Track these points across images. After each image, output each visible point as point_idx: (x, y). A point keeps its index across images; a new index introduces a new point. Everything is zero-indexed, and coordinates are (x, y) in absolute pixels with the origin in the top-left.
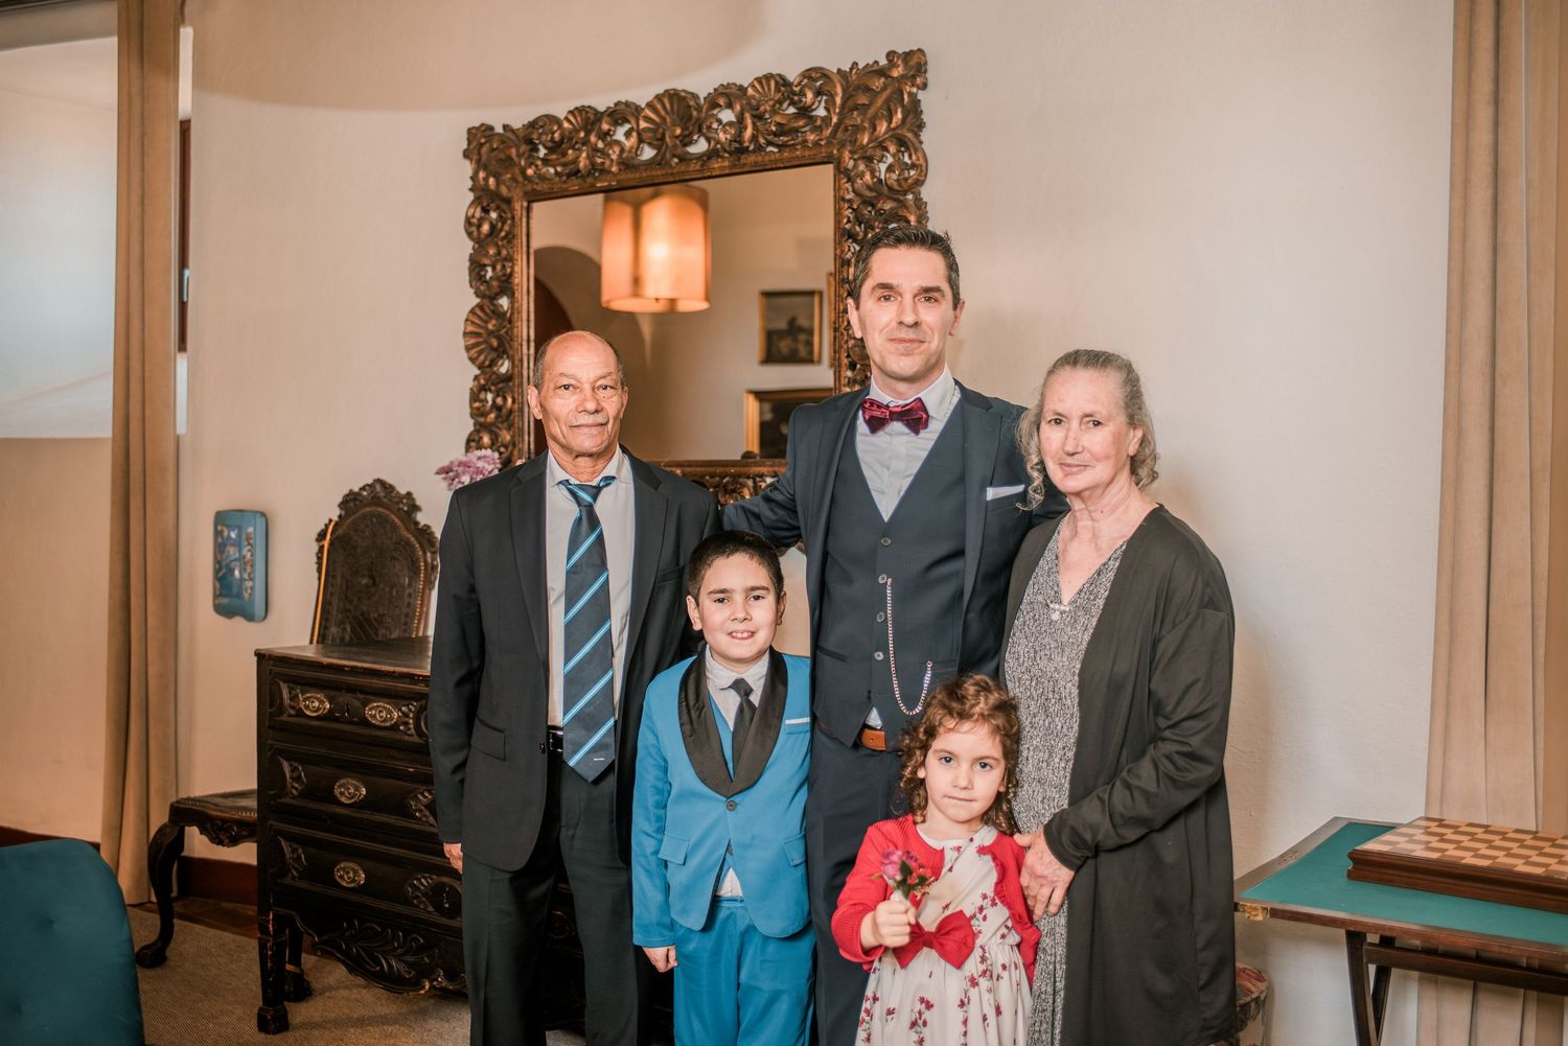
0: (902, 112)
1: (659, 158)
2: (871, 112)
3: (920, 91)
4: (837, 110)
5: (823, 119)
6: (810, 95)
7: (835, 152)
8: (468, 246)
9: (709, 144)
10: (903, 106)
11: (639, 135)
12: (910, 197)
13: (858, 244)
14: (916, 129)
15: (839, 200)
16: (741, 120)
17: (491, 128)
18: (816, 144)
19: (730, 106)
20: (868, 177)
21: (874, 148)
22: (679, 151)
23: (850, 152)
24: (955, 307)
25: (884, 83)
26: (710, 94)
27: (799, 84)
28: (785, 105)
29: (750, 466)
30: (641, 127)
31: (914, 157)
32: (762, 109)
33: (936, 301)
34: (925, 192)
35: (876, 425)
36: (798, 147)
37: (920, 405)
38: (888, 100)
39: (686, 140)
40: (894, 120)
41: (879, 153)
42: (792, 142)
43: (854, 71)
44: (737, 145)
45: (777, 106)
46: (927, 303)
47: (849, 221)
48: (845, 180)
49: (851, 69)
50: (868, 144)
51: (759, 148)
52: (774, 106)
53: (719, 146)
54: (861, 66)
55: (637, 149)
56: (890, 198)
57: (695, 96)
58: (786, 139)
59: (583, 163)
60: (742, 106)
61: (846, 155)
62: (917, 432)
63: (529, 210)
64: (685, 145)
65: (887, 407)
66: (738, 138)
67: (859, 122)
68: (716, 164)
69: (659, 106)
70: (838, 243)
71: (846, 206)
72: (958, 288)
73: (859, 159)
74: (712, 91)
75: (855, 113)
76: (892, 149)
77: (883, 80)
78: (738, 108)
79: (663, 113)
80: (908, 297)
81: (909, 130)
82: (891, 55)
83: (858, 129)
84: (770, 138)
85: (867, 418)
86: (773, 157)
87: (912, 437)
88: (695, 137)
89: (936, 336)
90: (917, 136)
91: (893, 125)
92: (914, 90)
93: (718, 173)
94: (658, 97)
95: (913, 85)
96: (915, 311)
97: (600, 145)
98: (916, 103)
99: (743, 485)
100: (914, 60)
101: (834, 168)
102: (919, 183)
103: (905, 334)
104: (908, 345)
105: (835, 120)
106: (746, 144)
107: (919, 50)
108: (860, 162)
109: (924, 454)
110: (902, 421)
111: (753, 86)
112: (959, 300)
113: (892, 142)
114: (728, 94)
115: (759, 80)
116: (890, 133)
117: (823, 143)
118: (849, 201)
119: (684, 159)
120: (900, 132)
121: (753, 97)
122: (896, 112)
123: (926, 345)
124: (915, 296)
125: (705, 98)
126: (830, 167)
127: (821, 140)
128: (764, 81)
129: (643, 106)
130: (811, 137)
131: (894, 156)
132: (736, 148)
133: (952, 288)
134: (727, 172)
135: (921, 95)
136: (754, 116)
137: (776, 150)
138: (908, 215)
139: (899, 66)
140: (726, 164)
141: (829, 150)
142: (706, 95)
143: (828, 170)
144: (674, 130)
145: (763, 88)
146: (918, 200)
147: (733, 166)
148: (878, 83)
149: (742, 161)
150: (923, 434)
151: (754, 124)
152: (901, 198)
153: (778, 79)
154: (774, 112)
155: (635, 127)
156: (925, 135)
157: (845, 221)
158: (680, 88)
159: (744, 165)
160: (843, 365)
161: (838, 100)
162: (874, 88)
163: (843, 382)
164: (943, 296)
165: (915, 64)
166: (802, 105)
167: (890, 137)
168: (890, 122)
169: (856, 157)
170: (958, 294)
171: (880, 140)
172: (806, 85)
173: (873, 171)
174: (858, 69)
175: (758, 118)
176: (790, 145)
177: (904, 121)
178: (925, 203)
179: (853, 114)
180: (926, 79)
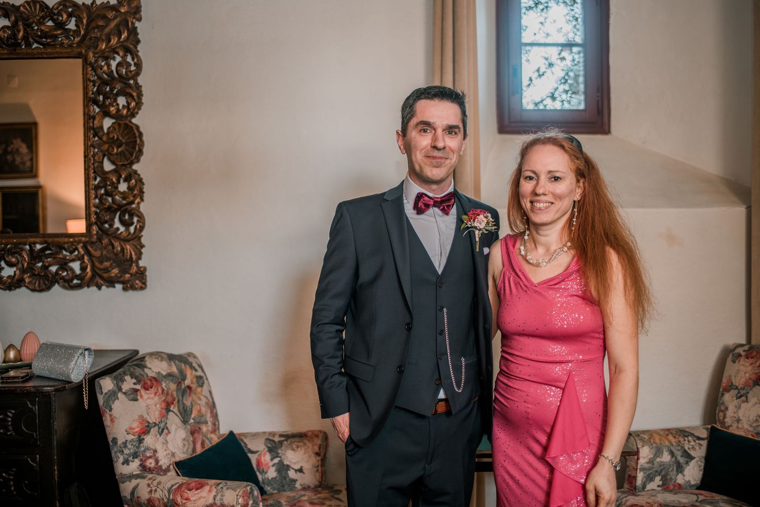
0: (127, 33)
2: (107, 30)
3: (137, 22)
4: (84, 27)
5: (74, 31)
6: (65, 16)
7: (84, 52)
10: (128, 30)
12: (132, 82)
13: (98, 106)
14: (135, 43)
15: (86, 80)
16: (15, 25)
18: (70, 46)
19: (6, 16)
20: (105, 68)
21: (109, 52)
23: (93, 52)
25: (115, 15)
27: (57, 8)
28: (46, 20)
29: (27, 238)
31: (136, 60)
32: (31, 20)
33: (455, 134)
34: (140, 80)
36: (58, 46)
38: (118, 26)
40: (123, 37)
41: (111, 55)
42: (53, 43)
43: (95, 5)
44: (13, 41)
45: (42, 20)
46: (450, 135)
47: (93, 93)
48: (90, 69)
49: (92, 4)
50: (105, 49)
51: (29, 45)
52: (40, 19)
54: (98, 3)
56: (120, 82)
58: (48, 40)
60: (16, 17)
61: (91, 55)
62: (447, 214)
66: (13, 37)
67: (99, 34)
70: (86, 106)
71: (92, 84)
73: (99, 57)
75: (96, 30)
76: (121, 53)
77: (114, 13)
78: (13, 18)
80: (440, 131)
81: (131, 44)
83: (98, 39)
84: (37, 39)
86: (40, 51)
90: (136, 48)
91: (121, 40)
92: (134, 21)
95: (134, 18)
98: (135, 28)
99: (22, 250)
100: (134, 4)
101: (83, 62)
102: (138, 73)
103: (436, 153)
105: (82, 32)
106: (19, 41)
108: (100, 59)
110: (439, 207)
111: (24, 6)
113: (121, 49)
114: (4, 9)
115: (28, 2)
116: (120, 44)
117: (75, 45)
118: (93, 81)
120: (125, 44)
121: (24, 12)
122: (124, 32)
124: (443, 131)
126: (80, 61)
127: (74, 44)
128: (31, 5)
130: (66, 41)
131: (122, 57)
132: (12, 43)
134: (6, 56)
135: (137, 24)
136: (24, 25)
137: (41, 46)
138: (132, 92)
139: (125, 6)
140: (5, 52)
141: (79, 50)
143: (79, 61)
145: (30, 8)
146: (136, 83)
147: (10, 54)
148: (110, 15)
149: (17, 51)
151: (25, 30)
152: (128, 82)
153: (42, 3)
154: (39, 23)
156: (139, 47)
157: (91, 93)
159: (19, 53)
160: (91, 178)
161: (85, 21)
162: (109, 17)
163: (91, 187)
165: (135, 7)
166: (59, 21)
167: (120, 46)
168: (120, 37)
169: (96, 56)
171: (113, 47)
172: (61, 10)
173: (109, 65)
174: (97, 5)
175: (28, 26)
176: (52, 45)
177: (128, 37)
178: (141, 86)
179: (94, 30)
180: (141, 15)
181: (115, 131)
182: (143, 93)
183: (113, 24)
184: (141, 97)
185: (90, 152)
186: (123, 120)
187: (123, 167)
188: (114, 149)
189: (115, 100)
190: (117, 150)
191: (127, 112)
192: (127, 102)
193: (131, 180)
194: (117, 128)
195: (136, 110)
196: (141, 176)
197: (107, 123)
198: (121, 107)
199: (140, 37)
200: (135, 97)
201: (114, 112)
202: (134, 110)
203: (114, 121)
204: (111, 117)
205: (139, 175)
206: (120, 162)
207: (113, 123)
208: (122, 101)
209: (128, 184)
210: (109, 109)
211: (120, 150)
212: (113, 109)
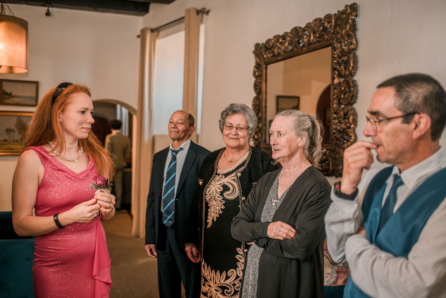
0: (349, 26)
1: (292, 49)
2: (341, 27)
3: (355, 17)
4: (333, 28)
5: (329, 31)
6: (326, 24)
7: (332, 42)
8: (254, 79)
9: (303, 44)
10: (349, 24)
11: (288, 42)
12: (352, 54)
13: (337, 71)
14: (354, 31)
15: (333, 57)
16: (310, 33)
17: (259, 44)
18: (327, 39)
19: (308, 30)
20: (340, 49)
21: (341, 39)
22: (296, 46)
27: (324, 20)
28: (321, 27)
30: (288, 40)
31: (352, 40)
32: (315, 30)
34: (357, 52)
36: (323, 41)
39: (298, 42)
40: (347, 28)
41: (343, 40)
43: (338, 13)
44: (309, 42)
45: (319, 28)
48: (334, 51)
50: (340, 37)
51: (314, 43)
53: (305, 43)
54: (340, 11)
55: (288, 47)
56: (346, 56)
57: (300, 28)
58: (320, 39)
59: (276, 52)
60: (310, 30)
61: (335, 42)
63: (266, 68)
64: (298, 44)
66: (309, 41)
67: (338, 30)
68: (304, 50)
69: (293, 32)
70: (332, 72)
71: (335, 59)
74: (305, 26)
75: (337, 27)
76: (347, 39)
77: (345, 15)
79: (293, 34)
81: (352, 31)
82: (346, 6)
83: (338, 33)
84: (316, 39)
86: (317, 45)
88: (300, 41)
90: (354, 33)
91: (347, 31)
92: (353, 17)
94: (292, 30)
97: (280, 46)
98: (354, 22)
102: (356, 49)
105: (332, 31)
106: (311, 42)
107: (354, 3)
108: (338, 44)
111: (313, 23)
113: (346, 36)
114: (308, 26)
115: (314, 20)
116: (346, 33)
117: (329, 39)
118: (335, 57)
119: (298, 48)
120: (349, 32)
121: (313, 26)
122: (347, 26)
125: (303, 28)
126: (330, 48)
128: (316, 21)
129: (289, 33)
130: (327, 37)
131: (347, 41)
134: (306, 52)
135: (356, 19)
136: (313, 32)
138: (350, 60)
139: (348, 10)
140: (306, 49)
141: (330, 41)
144: (295, 40)
145: (315, 23)
146: (355, 55)
147: (308, 49)
149: (310, 48)
151: (313, 35)
152: (349, 55)
153: (319, 19)
154: (317, 30)
156: (357, 33)
157: (334, 64)
158: (298, 26)
161: (333, 24)
162: (343, 18)
165: (354, 8)
166: (324, 27)
167: (346, 34)
169: (337, 42)
171: (343, 36)
176: (321, 41)
177: (350, 28)
178: (357, 56)
180: (358, 13)
181: (343, 86)
183: (344, 23)
184: (356, 63)
186: (347, 77)
187: (346, 106)
188: (341, 96)
191: (348, 72)
193: (348, 113)
194: (345, 82)
196: (357, 111)
199: (357, 26)
201: (343, 74)
202: (352, 71)
203: (344, 78)
204: (342, 77)
206: (346, 103)
210: (340, 73)
211: (345, 96)
212: (342, 72)
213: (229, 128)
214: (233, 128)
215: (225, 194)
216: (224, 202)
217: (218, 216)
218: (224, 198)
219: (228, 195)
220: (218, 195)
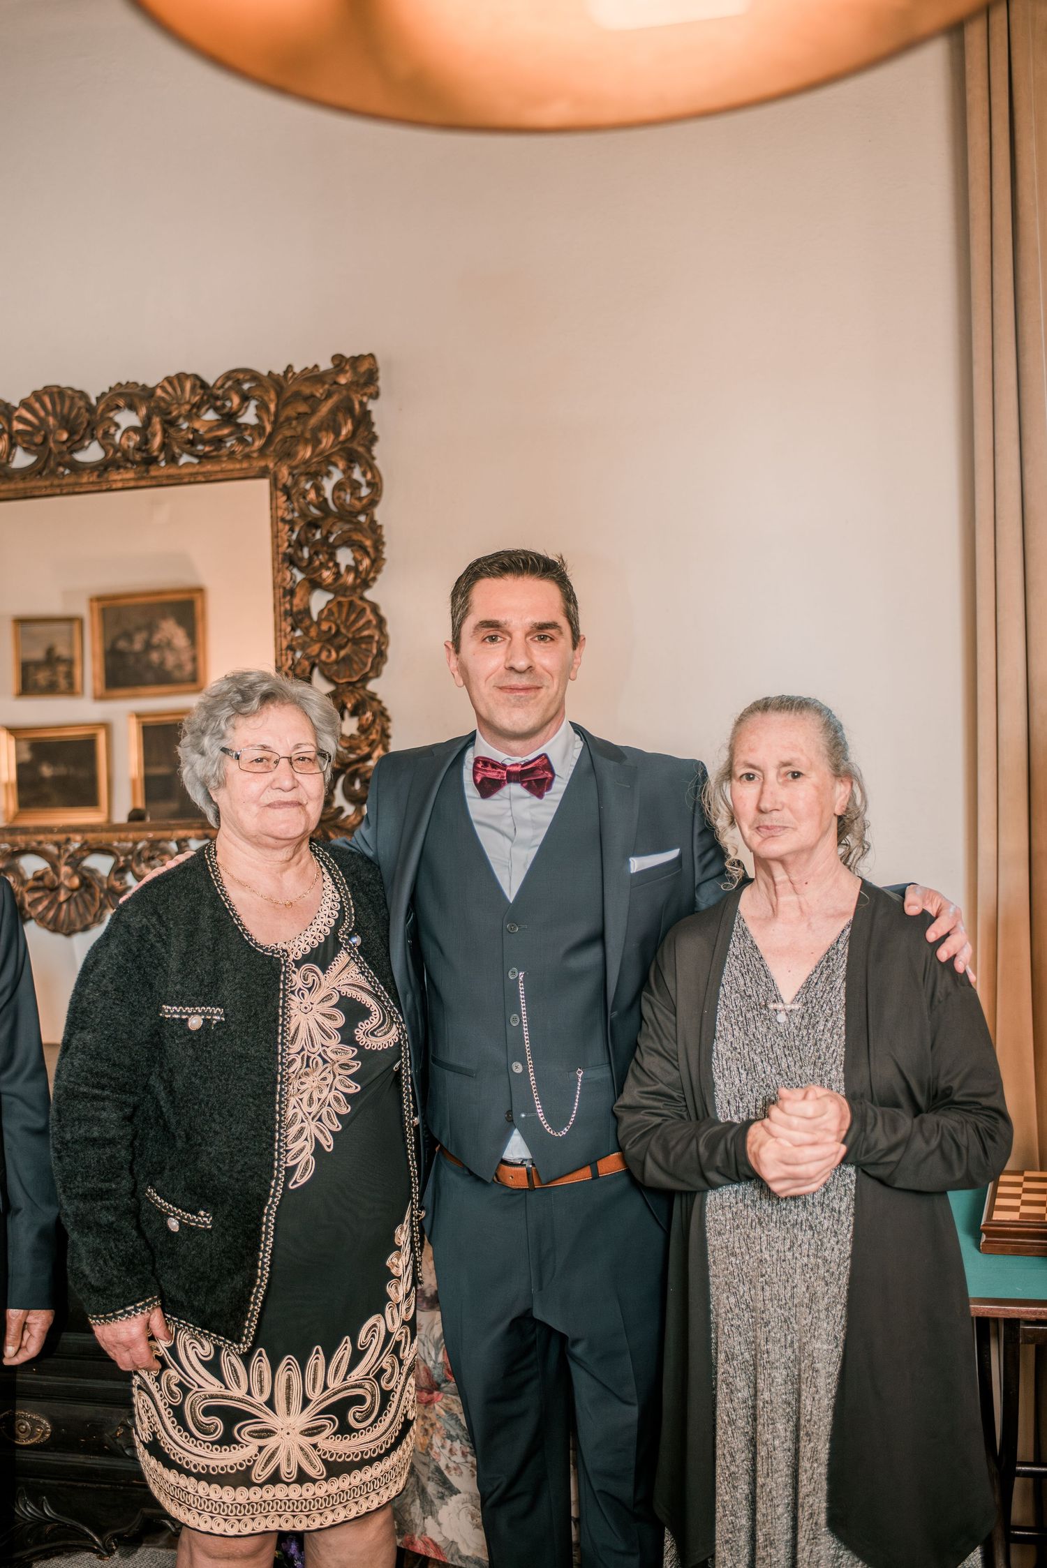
0: (353, 423)
1: (40, 465)
2: (313, 421)
3: (371, 401)
4: (272, 418)
5: (253, 427)
6: (236, 400)
7: (271, 465)
9: (106, 454)
10: (354, 418)
11: (11, 438)
12: (362, 518)
13: (301, 570)
14: (367, 443)
15: (277, 521)
16: (147, 422)
18: (247, 456)
19: (132, 407)
20: (312, 495)
21: (319, 463)
22: (67, 458)
23: (289, 466)
24: (575, 646)
25: (329, 390)
26: (103, 394)
27: (222, 386)
28: (204, 409)
29: (174, 830)
30: (15, 429)
31: (369, 476)
32: (175, 413)
33: (552, 639)
34: (379, 514)
35: (487, 788)
36: (225, 459)
37: (545, 764)
38: (334, 411)
39: (76, 444)
40: (344, 432)
41: (323, 468)
42: (214, 453)
43: (290, 375)
44: (144, 454)
45: (195, 410)
46: (542, 643)
47: (290, 546)
48: (284, 498)
49: (286, 372)
50: (311, 458)
51: (172, 459)
52: (191, 409)
53: (119, 455)
54: (297, 370)
55: (9, 455)
56: (341, 520)
57: (83, 395)
58: (207, 449)
60: (148, 408)
61: (285, 471)
62: (540, 796)
64: (72, 451)
65: (504, 766)
66: (144, 446)
67: (299, 430)
68: (115, 476)
69: (37, 406)
70: (278, 570)
71: (287, 527)
72: (577, 623)
73: (301, 474)
74: (107, 390)
75: (294, 422)
76: (342, 465)
77: (326, 386)
78: (143, 411)
79: (42, 413)
80: (518, 635)
81: (360, 444)
82: (339, 360)
83: (297, 440)
84: (188, 446)
85: (479, 779)
86: (191, 470)
87: (535, 800)
88: (87, 443)
89: (556, 681)
90: (369, 450)
91: (342, 438)
92: (365, 399)
93: (120, 485)
94: (37, 395)
95: (365, 394)
96: (528, 653)
98: (367, 414)
99: (164, 852)
100: (364, 367)
101: (271, 484)
102: (373, 502)
103: (516, 680)
104: (522, 694)
105: (269, 428)
106: (155, 454)
107: (370, 355)
108: (302, 479)
109: (549, 819)
110: (522, 783)
111: (163, 388)
112: (579, 636)
113: (342, 456)
114: (129, 395)
115: (169, 380)
116: (339, 447)
117: (255, 455)
118: (290, 522)
119: (77, 468)
120: (350, 446)
121: (163, 399)
122: (346, 424)
123: (543, 691)
124: (527, 635)
125: (98, 399)
127: (253, 451)
128: (176, 382)
129: (16, 404)
130: (239, 448)
131: (344, 472)
132: (142, 457)
133: (571, 623)
134: (132, 484)
135: (372, 406)
136: (163, 422)
137: (195, 461)
138: (364, 540)
139: (347, 372)
140: (130, 475)
141: (264, 463)
142: (98, 394)
143: (265, 484)
144: (61, 435)
145: (174, 389)
146: (372, 521)
147: (139, 478)
148: (320, 391)
149: (152, 473)
150: (547, 795)
151: (165, 431)
152: (355, 520)
153: (194, 380)
154: (189, 417)
155: (6, 428)
156: (376, 450)
157: (286, 544)
158: (63, 385)
159: (155, 477)
161: (272, 406)
162: (318, 395)
164: (561, 633)
165: (365, 371)
166: (226, 410)
167: (340, 450)
168: (338, 434)
169: (295, 471)
170: (578, 629)
171: (327, 454)
172: (230, 388)
173: (318, 489)
174: (294, 373)
175: (170, 423)
176: (213, 457)
177: (354, 434)
178: (381, 526)
179: (290, 424)
180: (378, 388)
181: (332, 618)
182: (385, 539)
183: (325, 409)
184: (380, 547)
185: (287, 659)
186: (348, 593)
187: (350, 688)
188: (330, 652)
189: (332, 556)
190: (338, 653)
191: (355, 578)
192: (354, 559)
193: (364, 713)
194: (335, 610)
195: (372, 575)
196: (384, 704)
197: (319, 601)
198: (343, 569)
199: (376, 429)
200: (370, 550)
201: (330, 580)
202: (368, 574)
203: (330, 596)
204: (327, 589)
205: (380, 702)
206: (344, 677)
207: (329, 602)
208: (345, 557)
209: (359, 720)
210: (320, 575)
211: (342, 653)
212: (327, 575)
213: (259, 767)
214: (277, 762)
215: (359, 1035)
216: (356, 1066)
217: (337, 1126)
218: (360, 1048)
219: (372, 1034)
220: (334, 1043)
